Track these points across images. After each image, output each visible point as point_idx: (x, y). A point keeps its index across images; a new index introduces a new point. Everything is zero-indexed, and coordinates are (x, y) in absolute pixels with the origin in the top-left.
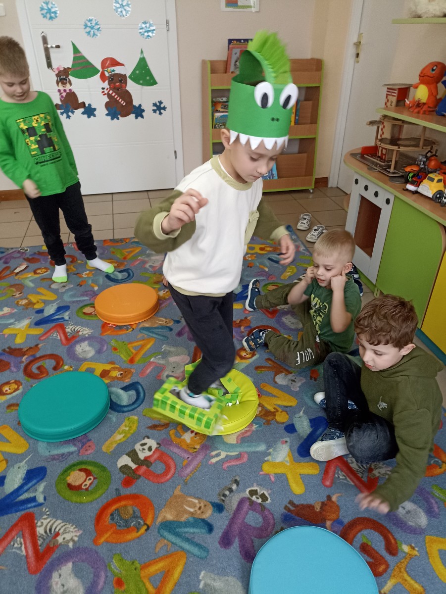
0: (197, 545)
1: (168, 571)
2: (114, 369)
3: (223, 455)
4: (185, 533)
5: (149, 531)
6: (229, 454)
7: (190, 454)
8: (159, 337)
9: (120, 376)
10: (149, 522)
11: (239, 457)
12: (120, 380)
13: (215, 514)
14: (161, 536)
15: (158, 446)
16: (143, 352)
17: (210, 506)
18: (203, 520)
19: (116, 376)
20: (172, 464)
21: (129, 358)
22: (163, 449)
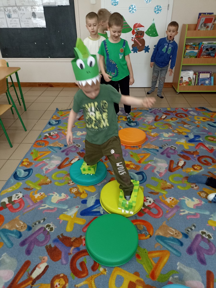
0: (175, 250)
1: (161, 258)
2: (132, 164)
3: (187, 212)
4: (169, 243)
5: (151, 238)
6: (190, 212)
7: (170, 208)
8: (152, 153)
9: (134, 168)
10: (151, 233)
11: (195, 215)
12: (135, 169)
13: (184, 238)
14: (157, 241)
15: (154, 201)
16: (145, 159)
17: (181, 234)
18: (178, 239)
19: (133, 167)
20: (161, 211)
21: (138, 161)
22: (156, 203)
